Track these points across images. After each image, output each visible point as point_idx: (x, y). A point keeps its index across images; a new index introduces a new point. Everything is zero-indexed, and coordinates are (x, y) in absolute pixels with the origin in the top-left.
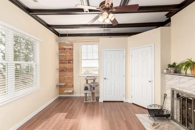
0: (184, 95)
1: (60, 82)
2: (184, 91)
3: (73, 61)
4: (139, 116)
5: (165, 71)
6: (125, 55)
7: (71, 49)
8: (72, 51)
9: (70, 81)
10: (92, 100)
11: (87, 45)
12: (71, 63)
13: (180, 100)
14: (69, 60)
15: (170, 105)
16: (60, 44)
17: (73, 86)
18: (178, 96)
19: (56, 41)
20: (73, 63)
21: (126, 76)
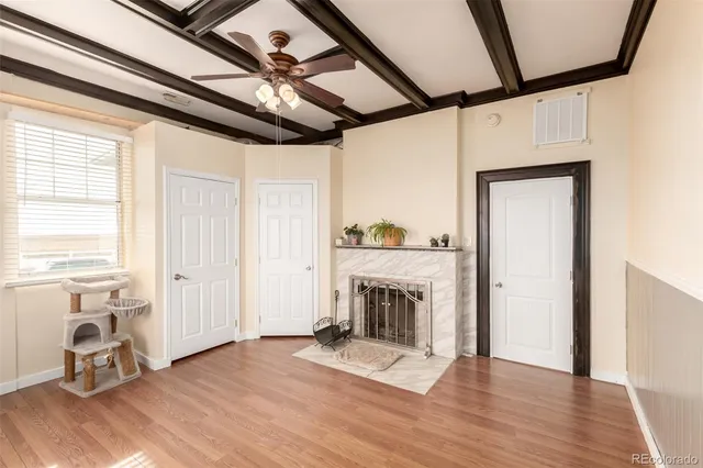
0: (373, 284)
2: (373, 275)
4: (301, 354)
5: (339, 242)
6: (237, 196)
10: (126, 374)
13: (366, 296)
15: (347, 311)
18: (363, 288)
21: (241, 262)
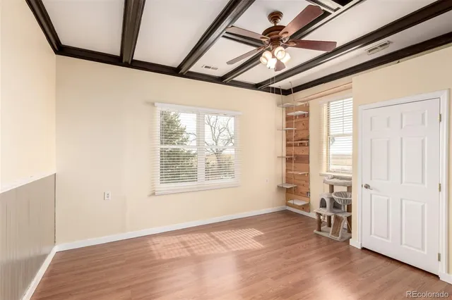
1: (288, 182)
3: (308, 140)
7: (303, 116)
8: (306, 119)
9: (304, 182)
10: (332, 234)
11: (343, 99)
12: (305, 146)
14: (302, 140)
16: (288, 109)
17: (308, 193)
19: (278, 105)
20: (308, 145)
